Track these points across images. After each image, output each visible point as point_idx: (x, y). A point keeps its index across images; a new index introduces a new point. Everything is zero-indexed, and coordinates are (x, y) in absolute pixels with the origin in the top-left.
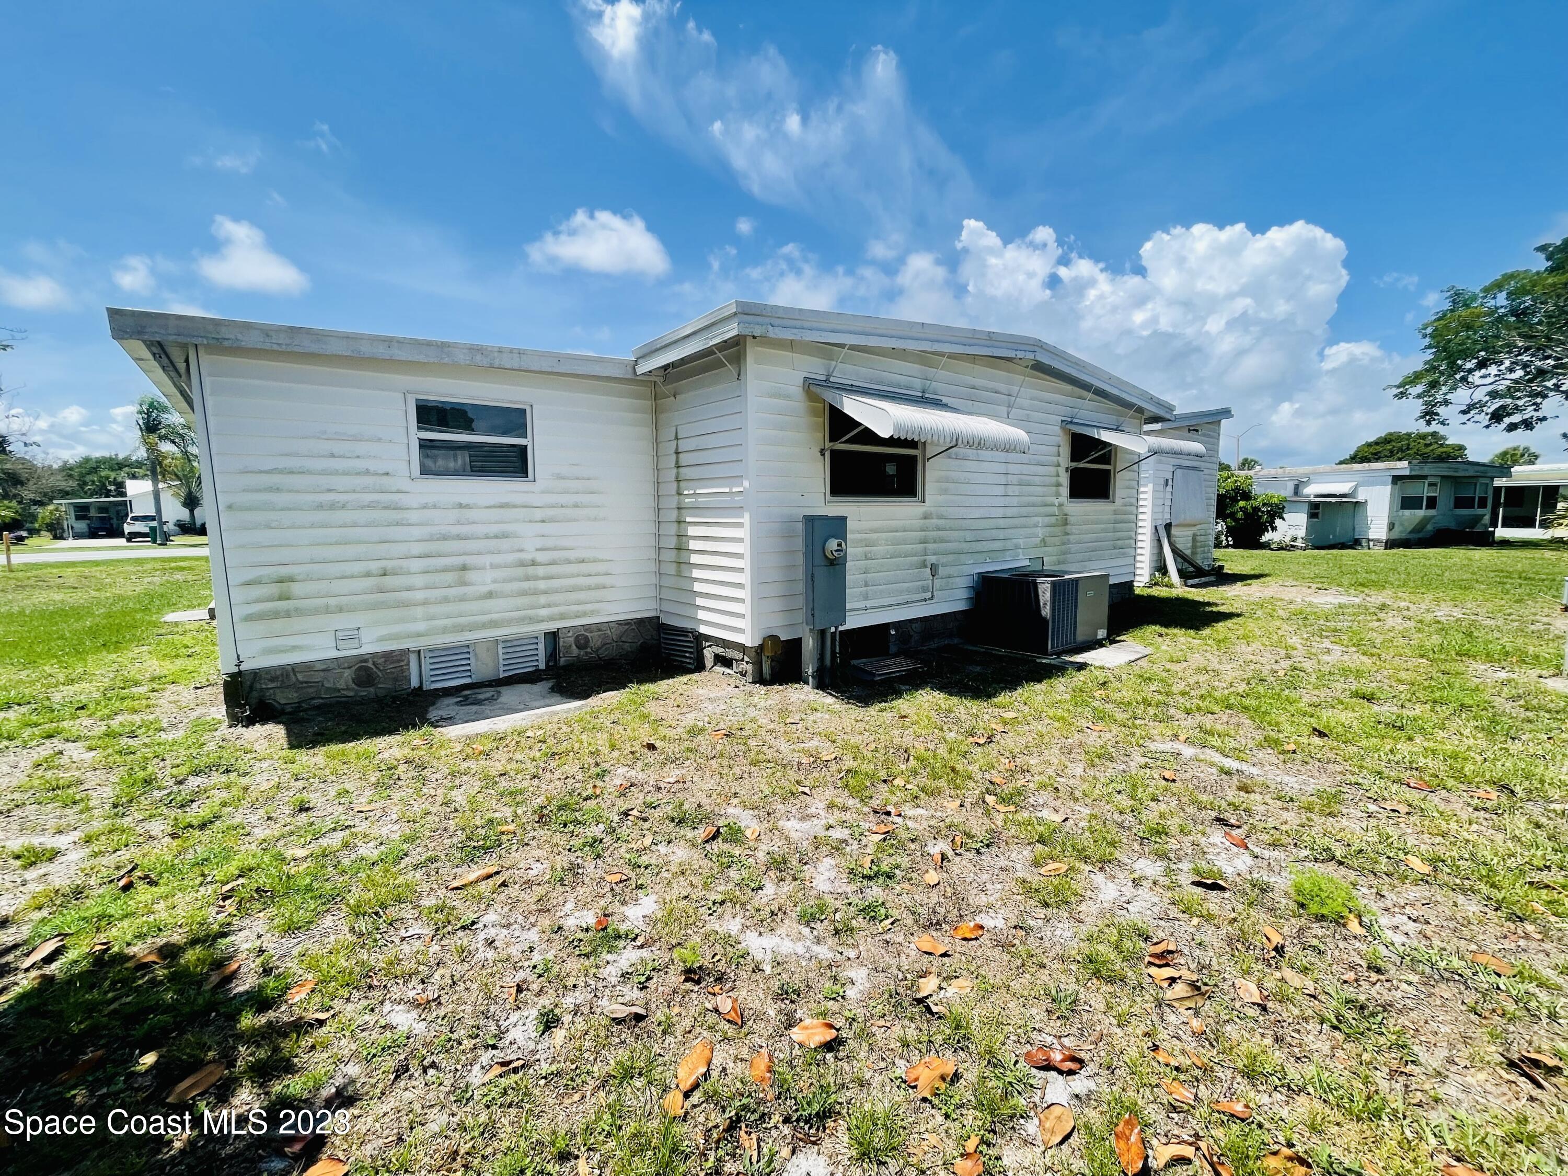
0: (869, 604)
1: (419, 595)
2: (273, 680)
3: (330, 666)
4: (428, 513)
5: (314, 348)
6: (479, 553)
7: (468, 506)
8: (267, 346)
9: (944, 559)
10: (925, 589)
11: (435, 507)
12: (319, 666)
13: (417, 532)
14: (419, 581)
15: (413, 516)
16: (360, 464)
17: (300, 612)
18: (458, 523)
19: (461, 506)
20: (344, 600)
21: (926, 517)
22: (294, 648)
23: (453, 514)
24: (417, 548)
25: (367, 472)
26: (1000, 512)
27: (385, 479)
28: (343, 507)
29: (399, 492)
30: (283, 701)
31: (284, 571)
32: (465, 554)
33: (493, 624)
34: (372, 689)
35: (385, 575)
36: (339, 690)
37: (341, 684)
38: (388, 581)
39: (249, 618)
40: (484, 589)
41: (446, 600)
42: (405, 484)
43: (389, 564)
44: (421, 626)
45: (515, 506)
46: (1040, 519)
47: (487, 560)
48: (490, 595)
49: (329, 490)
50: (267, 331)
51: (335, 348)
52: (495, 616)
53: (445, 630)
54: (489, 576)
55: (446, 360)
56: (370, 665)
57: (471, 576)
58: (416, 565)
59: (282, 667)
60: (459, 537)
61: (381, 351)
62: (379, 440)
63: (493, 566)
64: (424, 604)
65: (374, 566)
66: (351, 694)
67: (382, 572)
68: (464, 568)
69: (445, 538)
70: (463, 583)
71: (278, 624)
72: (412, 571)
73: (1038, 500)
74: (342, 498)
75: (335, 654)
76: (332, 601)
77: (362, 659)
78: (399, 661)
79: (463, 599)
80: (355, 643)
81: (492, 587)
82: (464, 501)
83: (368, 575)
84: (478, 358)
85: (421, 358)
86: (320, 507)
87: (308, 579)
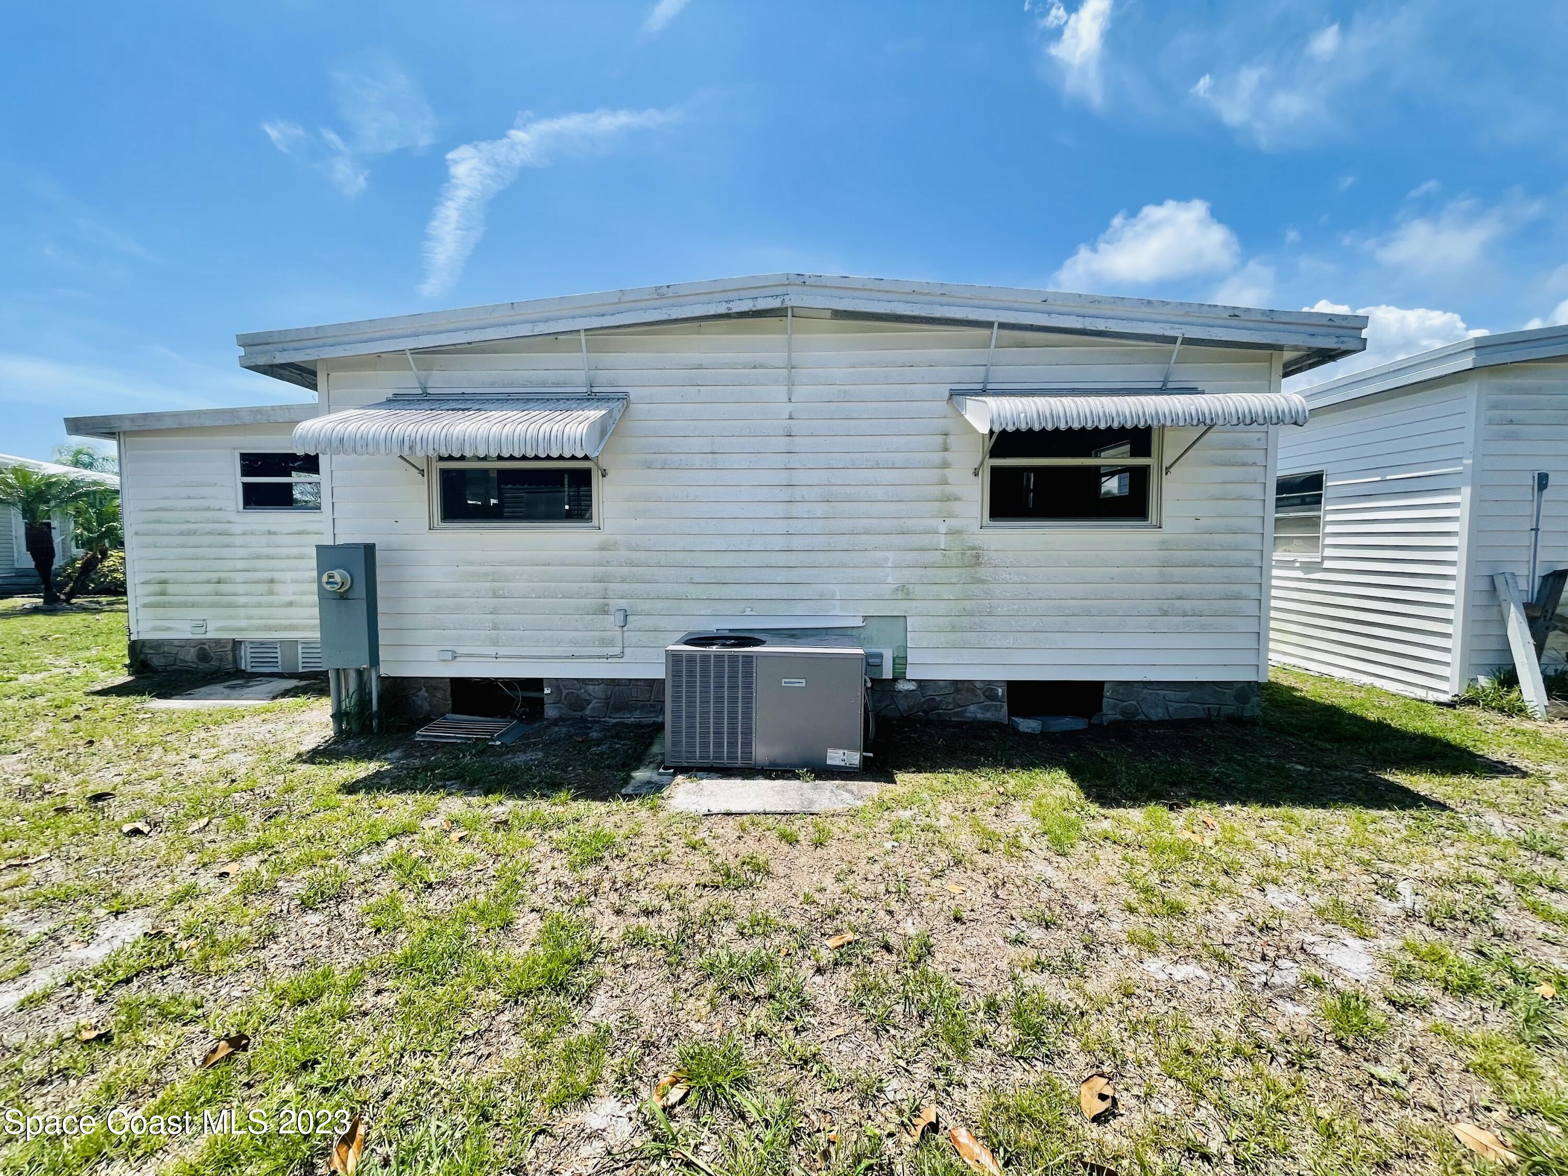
0: (502, 651)
1: (243, 600)
2: (151, 648)
3: (184, 644)
4: (249, 539)
5: (157, 425)
6: (283, 570)
7: (274, 533)
8: (134, 428)
9: (646, 606)
10: (604, 643)
11: (252, 533)
12: (177, 643)
13: (241, 552)
14: (241, 588)
15: (238, 540)
16: (205, 503)
17: (170, 605)
18: (268, 546)
19: (270, 533)
20: (196, 599)
21: (603, 548)
22: (168, 629)
23: (264, 539)
24: (240, 564)
25: (208, 509)
26: (780, 542)
27: (220, 514)
28: (195, 533)
29: (229, 522)
30: (157, 664)
31: (163, 576)
32: (273, 570)
33: (293, 628)
34: (206, 665)
35: (219, 583)
36: (187, 662)
37: (188, 658)
38: (223, 588)
39: (145, 606)
40: (287, 599)
41: (259, 605)
42: (232, 516)
43: (223, 575)
44: (243, 623)
45: (309, 533)
46: (891, 555)
47: (288, 576)
48: (290, 604)
49: (187, 522)
50: (133, 418)
51: (168, 423)
52: (295, 622)
53: (258, 629)
54: (290, 588)
55: (237, 422)
56: (206, 647)
57: (277, 587)
58: (239, 577)
59: (157, 640)
60: (268, 557)
61: (196, 422)
62: (215, 485)
63: (292, 581)
64: (244, 606)
65: (214, 576)
66: (194, 666)
67: (217, 580)
68: (272, 581)
69: (258, 557)
70: (271, 593)
71: (160, 611)
72: (237, 581)
73: (888, 524)
74: (195, 527)
75: (189, 636)
76: (190, 599)
77: (202, 642)
78: (224, 647)
79: (271, 605)
80: (203, 630)
81: (293, 598)
82: (272, 529)
83: (209, 582)
84: (259, 417)
85: (220, 423)
86: (182, 533)
87: (175, 583)
